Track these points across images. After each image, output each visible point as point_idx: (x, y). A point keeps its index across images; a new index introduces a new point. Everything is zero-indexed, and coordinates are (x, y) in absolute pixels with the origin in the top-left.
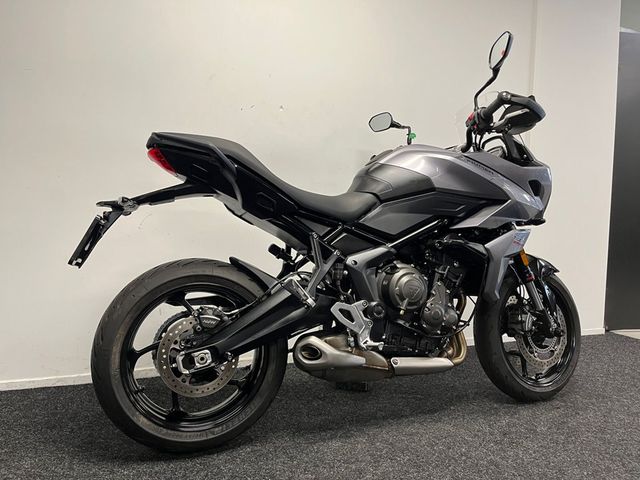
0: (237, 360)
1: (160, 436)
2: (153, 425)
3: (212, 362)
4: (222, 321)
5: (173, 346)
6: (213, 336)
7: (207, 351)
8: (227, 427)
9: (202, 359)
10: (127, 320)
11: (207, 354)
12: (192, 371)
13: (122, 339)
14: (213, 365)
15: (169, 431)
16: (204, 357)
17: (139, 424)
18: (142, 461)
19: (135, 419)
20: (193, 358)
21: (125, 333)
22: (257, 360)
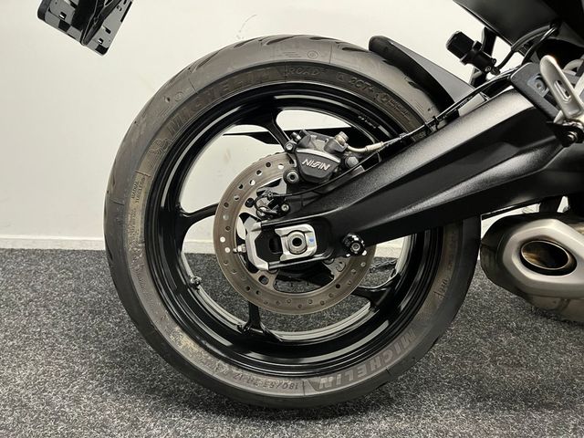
0: (371, 252)
1: (215, 376)
2: (205, 354)
3: (318, 252)
4: (344, 166)
5: (244, 209)
6: (322, 196)
7: (308, 227)
8: (344, 380)
9: (297, 242)
10: (155, 148)
11: (308, 233)
12: (276, 264)
13: (147, 186)
14: (319, 257)
15: (234, 370)
16: (302, 239)
17: (179, 349)
18: (193, 408)
19: (171, 339)
20: (278, 238)
21: (152, 175)
22: (414, 257)
